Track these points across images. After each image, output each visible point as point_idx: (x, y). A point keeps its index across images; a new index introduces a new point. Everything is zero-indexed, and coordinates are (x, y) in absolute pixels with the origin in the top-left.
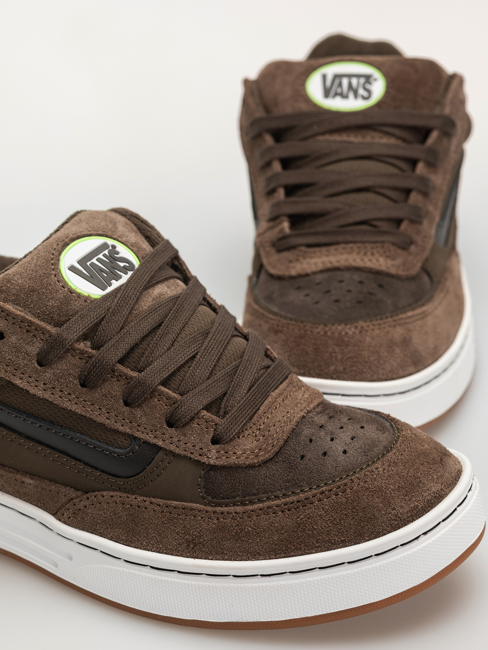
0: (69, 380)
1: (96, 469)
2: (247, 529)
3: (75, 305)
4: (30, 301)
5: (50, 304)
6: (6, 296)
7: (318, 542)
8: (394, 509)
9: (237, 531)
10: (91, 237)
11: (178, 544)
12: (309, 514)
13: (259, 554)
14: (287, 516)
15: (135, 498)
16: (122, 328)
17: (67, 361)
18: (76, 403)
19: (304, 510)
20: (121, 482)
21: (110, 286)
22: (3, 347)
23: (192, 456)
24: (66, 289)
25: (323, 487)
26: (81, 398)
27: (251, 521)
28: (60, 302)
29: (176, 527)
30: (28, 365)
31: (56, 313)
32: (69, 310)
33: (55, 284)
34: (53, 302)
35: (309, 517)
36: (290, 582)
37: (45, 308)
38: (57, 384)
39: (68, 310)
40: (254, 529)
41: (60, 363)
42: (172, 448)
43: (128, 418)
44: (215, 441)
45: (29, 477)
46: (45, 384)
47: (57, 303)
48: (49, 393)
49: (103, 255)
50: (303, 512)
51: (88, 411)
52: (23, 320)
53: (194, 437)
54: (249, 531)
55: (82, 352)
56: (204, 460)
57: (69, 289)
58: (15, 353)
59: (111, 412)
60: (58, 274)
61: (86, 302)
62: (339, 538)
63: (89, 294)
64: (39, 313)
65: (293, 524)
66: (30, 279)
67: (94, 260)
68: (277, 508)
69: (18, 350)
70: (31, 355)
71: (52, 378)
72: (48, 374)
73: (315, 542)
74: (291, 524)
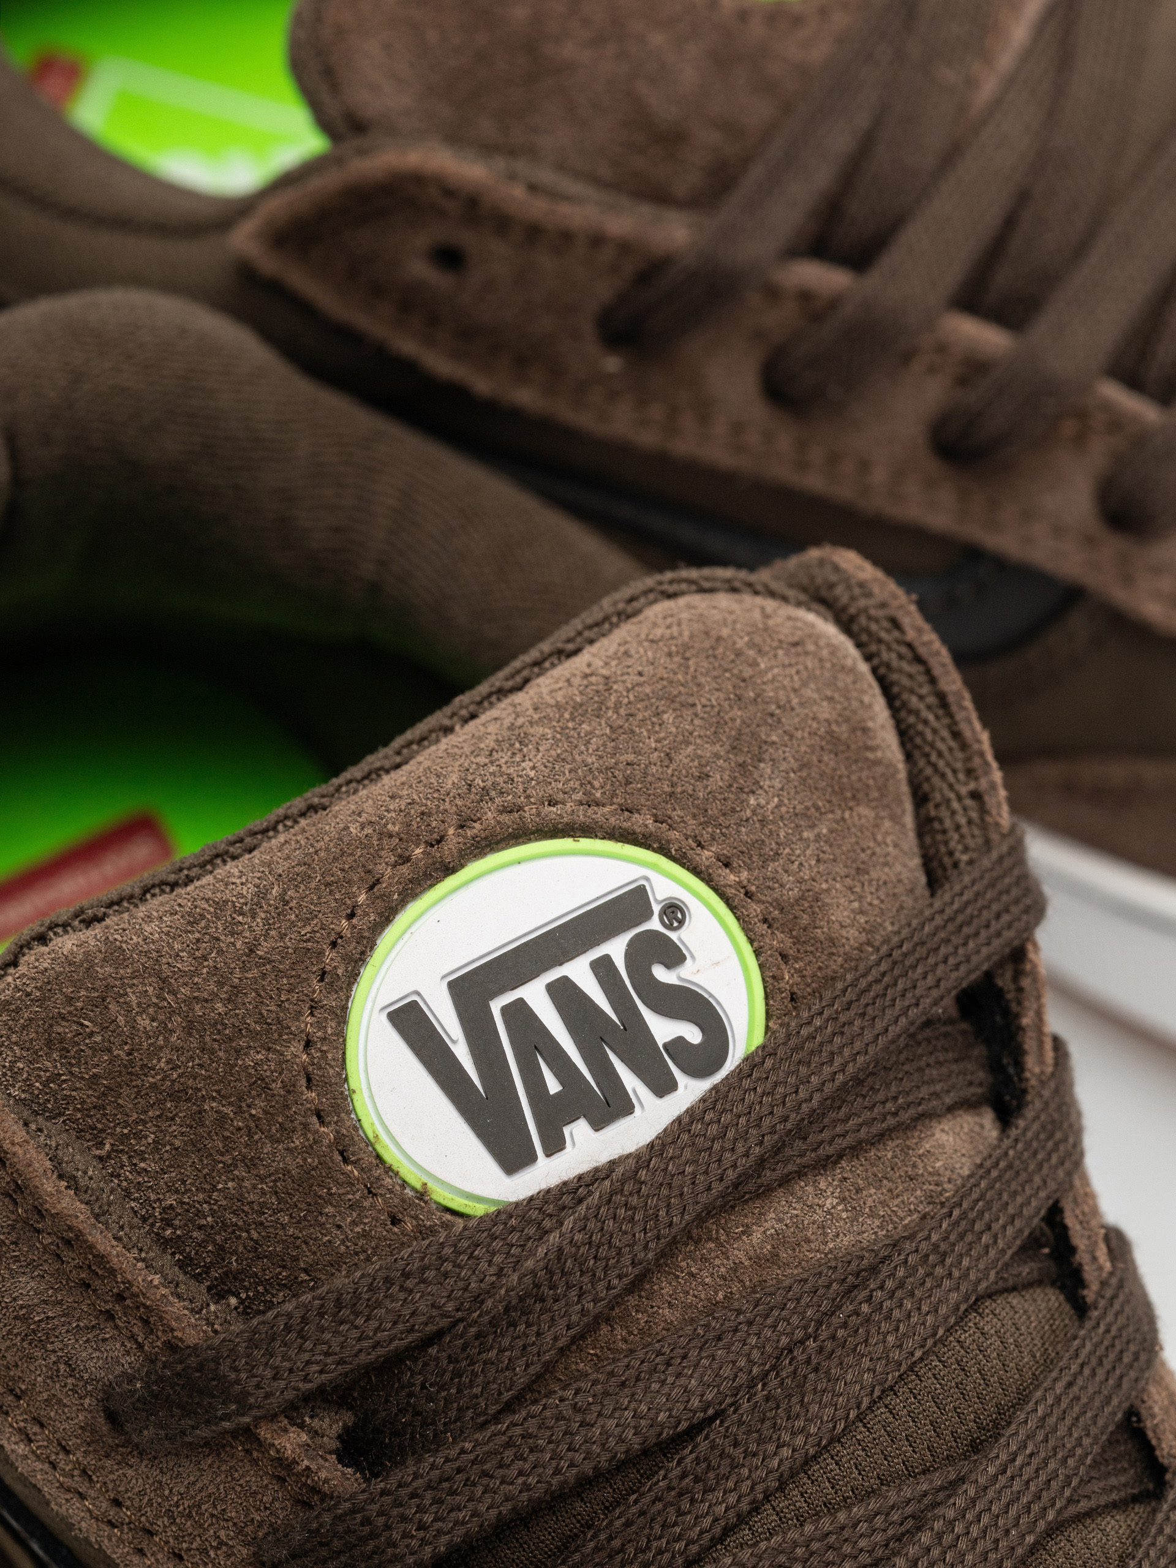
3: (339, 1227)
4: (150, 1140)
5: (230, 1184)
6: (60, 1075)
10: (585, 843)
16: (509, 1408)
17: (223, 1468)
21: (549, 1154)
24: (328, 1133)
28: (276, 1193)
30: (65, 1406)
31: (244, 1235)
32: (306, 1243)
33: (289, 1092)
34: (246, 1184)
37: (201, 1196)
38: (165, 1526)
39: (298, 1242)
41: (194, 1459)
47: (263, 1193)
49: (596, 966)
55: (283, 1469)
57: (340, 1137)
58: (23, 1340)
61: (395, 1221)
63: (430, 1185)
64: (171, 1206)
66: (189, 1029)
70: (86, 1376)
71: (150, 1500)
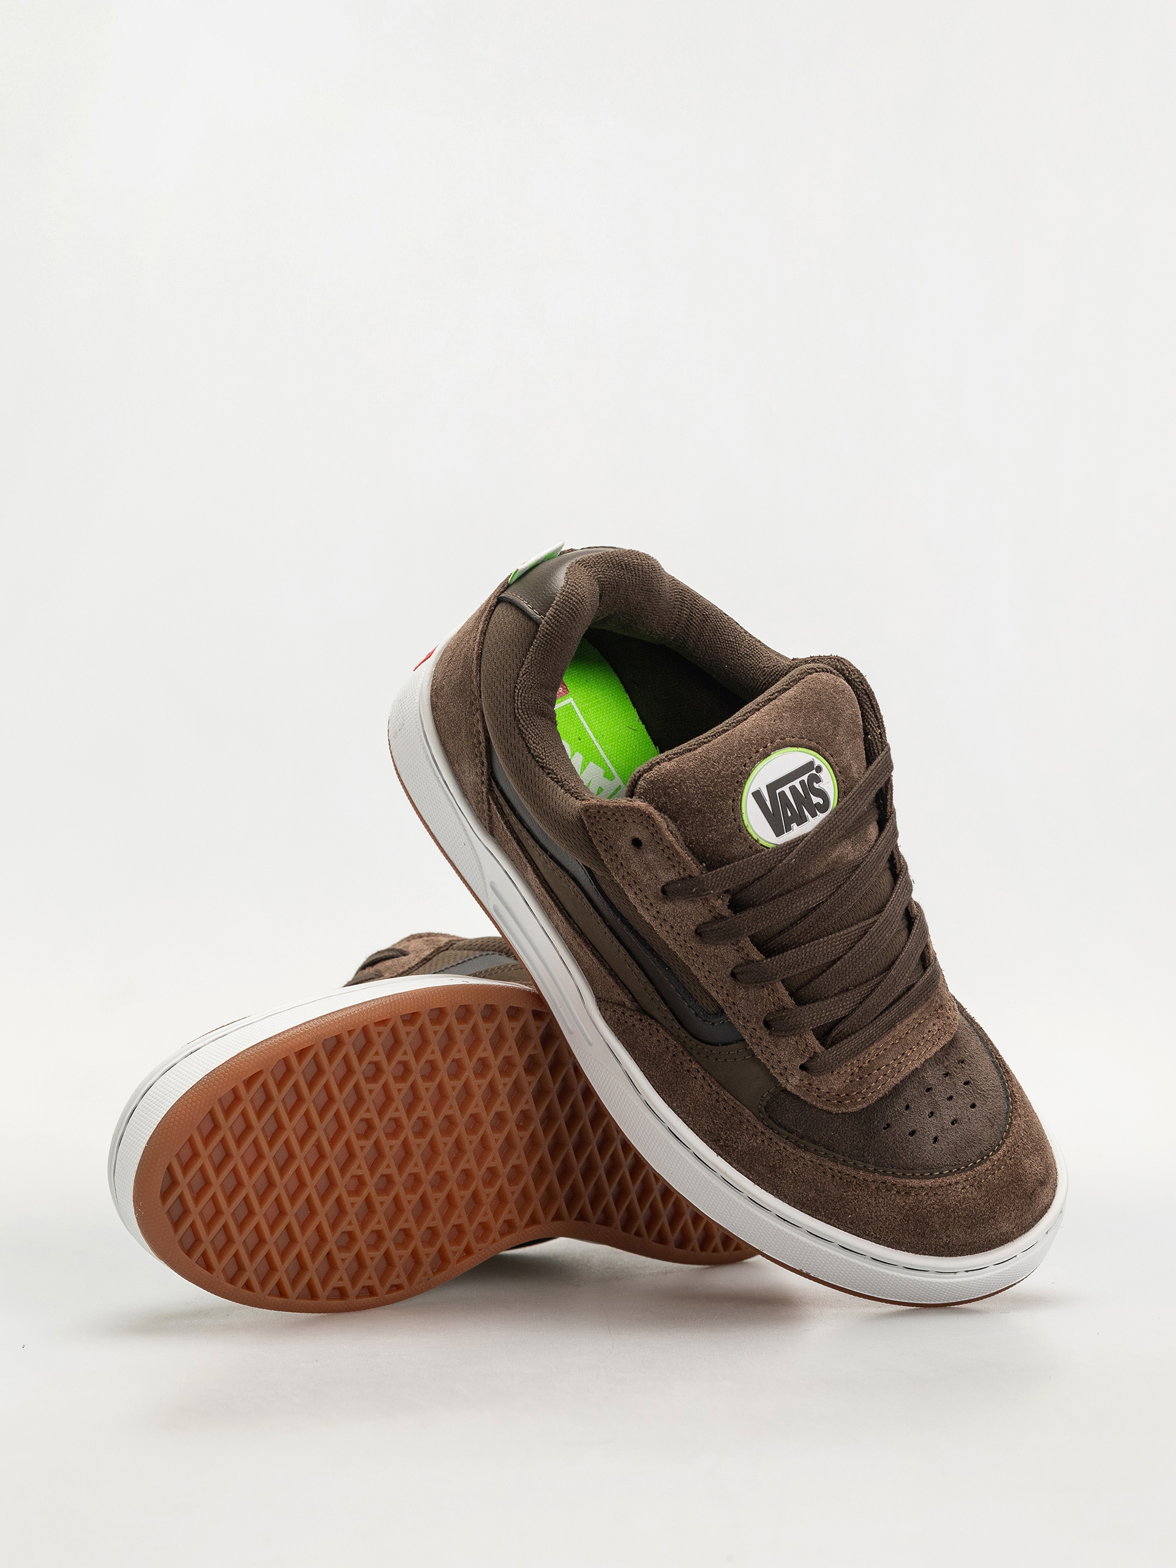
0: (686, 923)
1: (666, 1003)
2: (788, 1170)
5: (710, 835)
7: (852, 1224)
8: (948, 1236)
9: (776, 1164)
10: (800, 749)
11: (709, 1131)
12: (858, 1195)
13: (786, 1197)
14: (835, 1183)
15: (690, 1061)
17: (694, 906)
18: (681, 945)
19: (856, 1188)
20: (683, 1034)
22: (634, 857)
23: (772, 1071)
24: (736, 823)
25: (889, 1175)
26: (689, 943)
27: (795, 1165)
28: (721, 838)
29: (715, 1116)
30: (651, 887)
32: (728, 853)
33: (727, 813)
34: (714, 836)
35: (857, 1198)
36: (801, 1238)
37: (701, 838)
38: (671, 919)
39: (726, 852)
40: (795, 1174)
41: (686, 904)
42: (756, 1050)
43: (727, 990)
44: (803, 1067)
45: (591, 948)
46: (658, 912)
48: (658, 922)
49: (801, 782)
50: (853, 1190)
51: (689, 959)
52: (670, 847)
53: (785, 1054)
54: (788, 1173)
55: (712, 907)
56: (782, 1081)
57: (739, 825)
58: (644, 869)
59: (713, 974)
60: (737, 800)
62: (875, 1233)
63: (758, 839)
64: (694, 839)
65: (837, 1194)
66: (703, 794)
67: (786, 789)
68: (829, 1171)
69: (648, 868)
70: (660, 880)
71: (669, 912)
72: (667, 908)
73: (848, 1222)
74: (835, 1193)
